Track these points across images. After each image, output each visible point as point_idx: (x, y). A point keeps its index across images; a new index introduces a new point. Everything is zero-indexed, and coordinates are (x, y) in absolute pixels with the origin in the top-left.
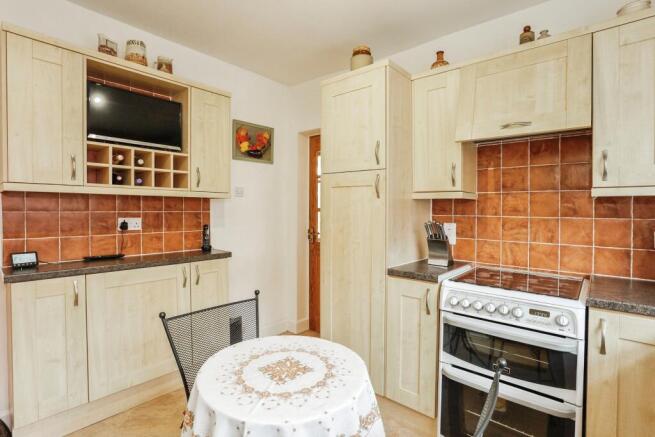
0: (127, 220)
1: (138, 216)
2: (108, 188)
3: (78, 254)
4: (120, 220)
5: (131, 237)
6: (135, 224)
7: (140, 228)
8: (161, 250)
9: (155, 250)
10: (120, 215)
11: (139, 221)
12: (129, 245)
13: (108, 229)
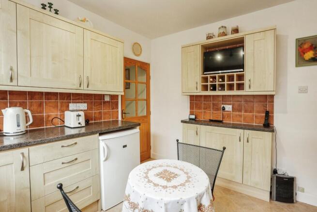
0: (225, 106)
1: (230, 104)
2: (209, 93)
3: (208, 118)
4: (222, 106)
5: (227, 114)
6: (228, 108)
7: (231, 110)
8: (241, 122)
9: (238, 121)
10: (222, 104)
11: (231, 107)
12: (226, 117)
13: (218, 109)
